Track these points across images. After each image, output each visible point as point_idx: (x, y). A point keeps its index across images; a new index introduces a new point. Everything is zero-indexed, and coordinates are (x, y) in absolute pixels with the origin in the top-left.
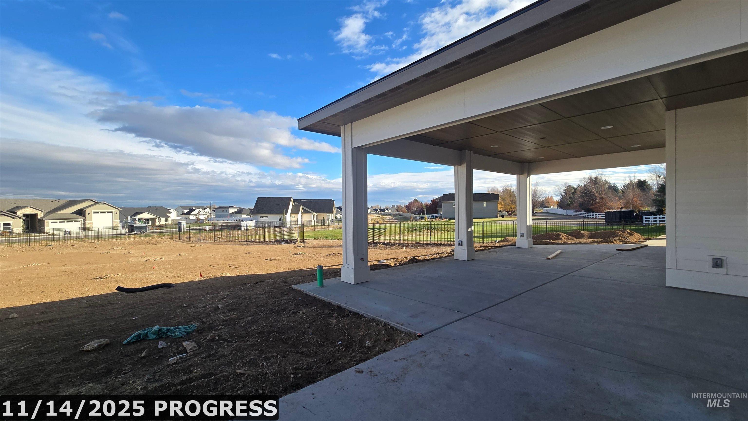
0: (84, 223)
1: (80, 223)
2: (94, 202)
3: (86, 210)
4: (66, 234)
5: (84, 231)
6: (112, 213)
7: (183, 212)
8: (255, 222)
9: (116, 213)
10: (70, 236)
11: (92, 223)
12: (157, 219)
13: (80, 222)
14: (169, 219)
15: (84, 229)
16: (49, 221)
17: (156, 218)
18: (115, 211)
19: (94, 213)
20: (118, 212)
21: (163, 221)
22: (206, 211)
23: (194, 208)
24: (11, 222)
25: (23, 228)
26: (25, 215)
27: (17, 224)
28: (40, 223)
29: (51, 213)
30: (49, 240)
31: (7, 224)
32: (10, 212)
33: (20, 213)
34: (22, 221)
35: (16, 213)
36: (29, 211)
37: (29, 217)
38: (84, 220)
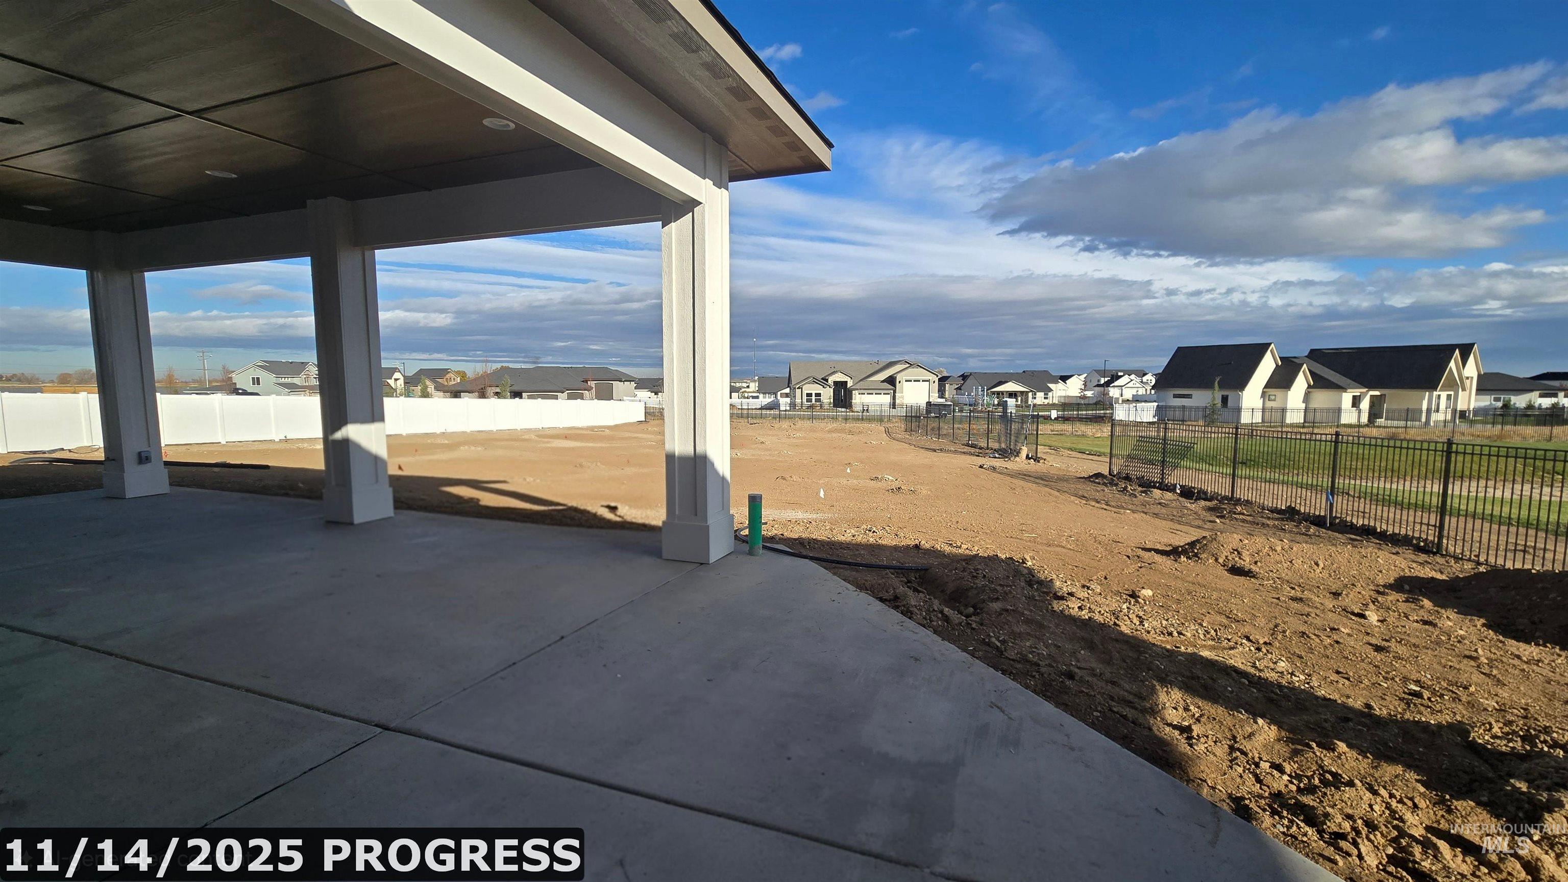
0: (894, 398)
1: (889, 396)
2: (908, 363)
3: (896, 377)
5: (893, 408)
6: (928, 381)
7: (1099, 381)
8: (1158, 406)
9: (935, 382)
11: (902, 397)
12: (1030, 394)
13: (888, 394)
14: (1050, 394)
15: (893, 405)
16: (857, 392)
17: (1028, 392)
18: (932, 378)
19: (906, 381)
20: (937, 380)
21: (1040, 399)
22: (1145, 379)
23: (1120, 374)
24: (821, 392)
25: (832, 401)
26: (836, 383)
27: (827, 395)
28: (849, 393)
29: (861, 380)
30: (857, 419)
31: (818, 395)
32: (822, 379)
33: (831, 380)
34: (832, 390)
35: (827, 380)
36: (839, 377)
37: (840, 386)
38: (895, 392)
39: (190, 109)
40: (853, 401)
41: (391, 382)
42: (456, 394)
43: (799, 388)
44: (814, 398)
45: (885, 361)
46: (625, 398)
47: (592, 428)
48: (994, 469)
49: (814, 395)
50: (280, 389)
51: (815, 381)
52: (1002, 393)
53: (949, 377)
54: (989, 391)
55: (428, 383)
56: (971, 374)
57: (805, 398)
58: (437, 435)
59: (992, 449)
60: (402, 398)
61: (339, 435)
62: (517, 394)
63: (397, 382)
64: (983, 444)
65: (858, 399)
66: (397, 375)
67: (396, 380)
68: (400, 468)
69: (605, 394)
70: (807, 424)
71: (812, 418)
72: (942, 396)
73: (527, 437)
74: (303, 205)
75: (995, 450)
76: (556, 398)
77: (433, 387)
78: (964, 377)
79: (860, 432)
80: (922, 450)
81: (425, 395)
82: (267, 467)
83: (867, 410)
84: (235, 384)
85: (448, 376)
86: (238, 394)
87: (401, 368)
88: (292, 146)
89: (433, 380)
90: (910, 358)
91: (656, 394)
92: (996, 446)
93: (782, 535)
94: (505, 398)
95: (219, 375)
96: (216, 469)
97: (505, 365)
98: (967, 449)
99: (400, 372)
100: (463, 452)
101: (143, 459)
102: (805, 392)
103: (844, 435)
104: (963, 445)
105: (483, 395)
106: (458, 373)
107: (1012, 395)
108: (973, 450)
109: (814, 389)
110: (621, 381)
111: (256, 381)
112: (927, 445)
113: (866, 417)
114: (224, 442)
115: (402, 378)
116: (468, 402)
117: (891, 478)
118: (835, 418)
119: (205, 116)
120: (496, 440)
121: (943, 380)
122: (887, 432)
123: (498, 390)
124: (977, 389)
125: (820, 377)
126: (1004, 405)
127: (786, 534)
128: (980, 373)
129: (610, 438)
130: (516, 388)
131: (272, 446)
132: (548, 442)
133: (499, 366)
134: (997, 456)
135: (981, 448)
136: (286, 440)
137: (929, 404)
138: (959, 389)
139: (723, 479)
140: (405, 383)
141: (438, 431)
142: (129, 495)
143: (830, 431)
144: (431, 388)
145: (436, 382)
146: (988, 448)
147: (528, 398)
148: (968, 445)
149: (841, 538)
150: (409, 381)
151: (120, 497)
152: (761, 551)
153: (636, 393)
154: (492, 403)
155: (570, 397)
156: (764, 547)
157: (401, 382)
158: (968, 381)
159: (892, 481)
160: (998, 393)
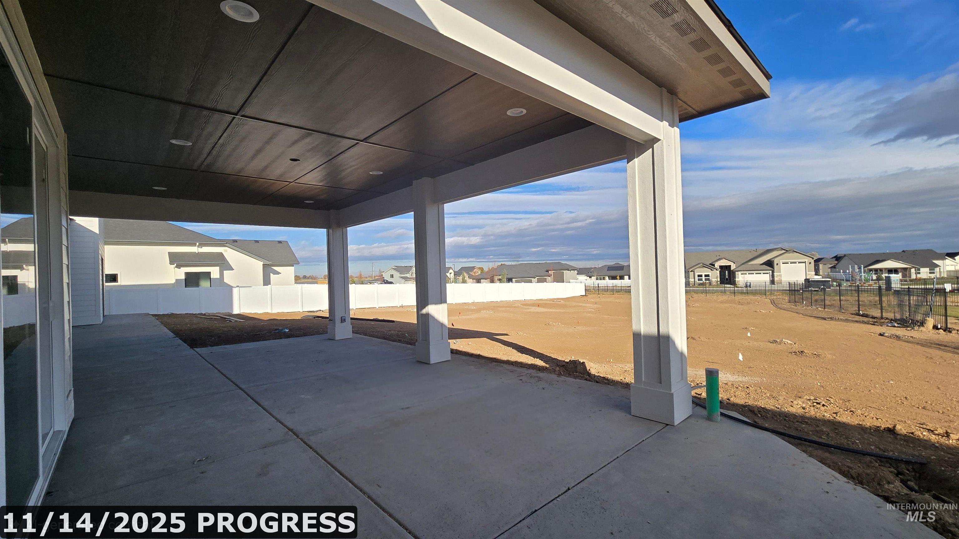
0: (773, 276)
1: (769, 275)
2: (785, 250)
3: (774, 261)
4: (746, 286)
5: (773, 284)
6: (805, 262)
9: (810, 263)
10: (750, 289)
11: (780, 276)
12: (913, 270)
13: (768, 273)
14: (937, 269)
15: (773, 282)
16: (740, 273)
17: (910, 268)
18: (807, 260)
19: (783, 263)
20: (812, 261)
21: (925, 273)
24: (710, 274)
25: (719, 280)
26: (721, 267)
27: (715, 276)
28: (732, 274)
29: (742, 264)
30: (742, 293)
31: (708, 276)
32: (710, 264)
33: (717, 265)
34: (718, 272)
35: (714, 265)
36: (724, 263)
37: (723, 268)
38: (773, 272)
39: (362, 139)
40: (737, 279)
41: (448, 274)
42: (478, 281)
43: (692, 271)
44: (704, 278)
45: (762, 249)
46: (571, 281)
47: (553, 300)
48: (898, 338)
49: (703, 276)
50: (401, 279)
51: (704, 266)
52: (881, 270)
53: (823, 258)
54: (866, 269)
55: (465, 274)
56: (845, 256)
57: (697, 278)
58: (470, 304)
59: (887, 319)
60: (453, 284)
61: (424, 311)
62: (510, 280)
63: (451, 275)
64: (876, 313)
65: (741, 278)
66: (451, 271)
67: (450, 273)
68: (453, 325)
69: (560, 279)
70: (703, 296)
71: (706, 292)
72: (817, 274)
73: (516, 305)
74: (411, 184)
75: (892, 320)
76: (531, 282)
77: (467, 276)
78: (838, 258)
79: (749, 303)
80: (812, 318)
81: (464, 282)
82: (393, 321)
83: (750, 286)
84: (384, 277)
85: (475, 270)
86: (385, 283)
87: (453, 267)
88: (407, 151)
89: (468, 273)
90: (786, 246)
91: (590, 277)
92: (891, 316)
93: (728, 399)
94: (504, 282)
95: (378, 274)
96: (373, 323)
97: (503, 263)
98: (857, 318)
99: (452, 269)
100: (484, 314)
101: (343, 320)
102: (697, 274)
103: (734, 305)
104: (852, 314)
105: (492, 281)
106: (480, 268)
107: (895, 271)
108: (865, 319)
109: (704, 272)
110: (568, 270)
111: (392, 276)
112: (815, 313)
113: (748, 289)
114: (377, 308)
115: (453, 272)
116: (485, 285)
117: (789, 342)
118: (724, 292)
119: (368, 141)
120: (500, 307)
121: (817, 261)
122: (773, 302)
123: (500, 277)
124: (853, 268)
125: (708, 263)
126: (888, 280)
127: (732, 399)
128: (854, 254)
129: (564, 306)
130: (509, 276)
131: (396, 310)
132: (528, 309)
133: (500, 264)
134: (896, 325)
135: (873, 318)
136: (402, 306)
137: (807, 280)
138: (834, 267)
139: (682, 354)
140: (454, 275)
141: (470, 301)
142: (337, 338)
143: (722, 302)
144: (467, 278)
145: (469, 274)
146: (882, 318)
147: (516, 282)
148: (858, 314)
149: (793, 410)
150: (457, 274)
151: (333, 339)
152: (719, 418)
153: (578, 277)
154: (497, 285)
155: (539, 281)
156: (722, 414)
157: (453, 274)
158: (843, 262)
159: (791, 344)
160: (876, 270)
